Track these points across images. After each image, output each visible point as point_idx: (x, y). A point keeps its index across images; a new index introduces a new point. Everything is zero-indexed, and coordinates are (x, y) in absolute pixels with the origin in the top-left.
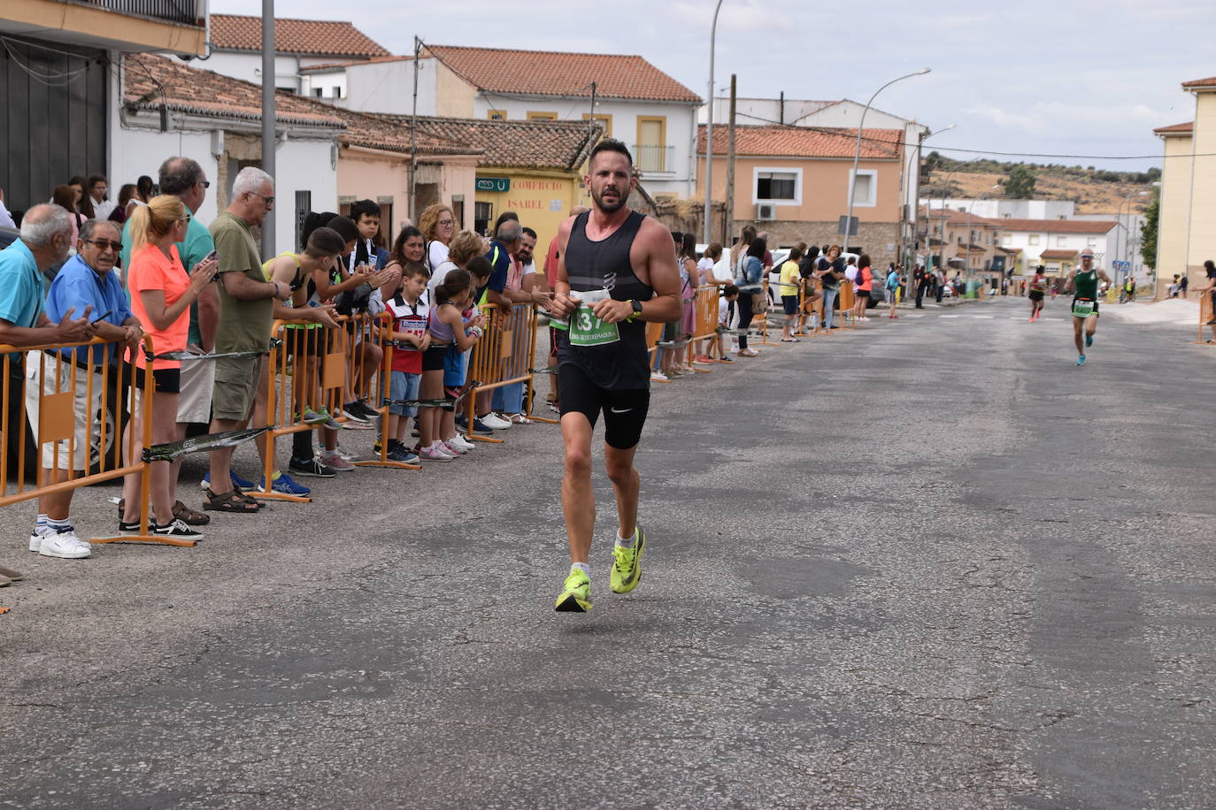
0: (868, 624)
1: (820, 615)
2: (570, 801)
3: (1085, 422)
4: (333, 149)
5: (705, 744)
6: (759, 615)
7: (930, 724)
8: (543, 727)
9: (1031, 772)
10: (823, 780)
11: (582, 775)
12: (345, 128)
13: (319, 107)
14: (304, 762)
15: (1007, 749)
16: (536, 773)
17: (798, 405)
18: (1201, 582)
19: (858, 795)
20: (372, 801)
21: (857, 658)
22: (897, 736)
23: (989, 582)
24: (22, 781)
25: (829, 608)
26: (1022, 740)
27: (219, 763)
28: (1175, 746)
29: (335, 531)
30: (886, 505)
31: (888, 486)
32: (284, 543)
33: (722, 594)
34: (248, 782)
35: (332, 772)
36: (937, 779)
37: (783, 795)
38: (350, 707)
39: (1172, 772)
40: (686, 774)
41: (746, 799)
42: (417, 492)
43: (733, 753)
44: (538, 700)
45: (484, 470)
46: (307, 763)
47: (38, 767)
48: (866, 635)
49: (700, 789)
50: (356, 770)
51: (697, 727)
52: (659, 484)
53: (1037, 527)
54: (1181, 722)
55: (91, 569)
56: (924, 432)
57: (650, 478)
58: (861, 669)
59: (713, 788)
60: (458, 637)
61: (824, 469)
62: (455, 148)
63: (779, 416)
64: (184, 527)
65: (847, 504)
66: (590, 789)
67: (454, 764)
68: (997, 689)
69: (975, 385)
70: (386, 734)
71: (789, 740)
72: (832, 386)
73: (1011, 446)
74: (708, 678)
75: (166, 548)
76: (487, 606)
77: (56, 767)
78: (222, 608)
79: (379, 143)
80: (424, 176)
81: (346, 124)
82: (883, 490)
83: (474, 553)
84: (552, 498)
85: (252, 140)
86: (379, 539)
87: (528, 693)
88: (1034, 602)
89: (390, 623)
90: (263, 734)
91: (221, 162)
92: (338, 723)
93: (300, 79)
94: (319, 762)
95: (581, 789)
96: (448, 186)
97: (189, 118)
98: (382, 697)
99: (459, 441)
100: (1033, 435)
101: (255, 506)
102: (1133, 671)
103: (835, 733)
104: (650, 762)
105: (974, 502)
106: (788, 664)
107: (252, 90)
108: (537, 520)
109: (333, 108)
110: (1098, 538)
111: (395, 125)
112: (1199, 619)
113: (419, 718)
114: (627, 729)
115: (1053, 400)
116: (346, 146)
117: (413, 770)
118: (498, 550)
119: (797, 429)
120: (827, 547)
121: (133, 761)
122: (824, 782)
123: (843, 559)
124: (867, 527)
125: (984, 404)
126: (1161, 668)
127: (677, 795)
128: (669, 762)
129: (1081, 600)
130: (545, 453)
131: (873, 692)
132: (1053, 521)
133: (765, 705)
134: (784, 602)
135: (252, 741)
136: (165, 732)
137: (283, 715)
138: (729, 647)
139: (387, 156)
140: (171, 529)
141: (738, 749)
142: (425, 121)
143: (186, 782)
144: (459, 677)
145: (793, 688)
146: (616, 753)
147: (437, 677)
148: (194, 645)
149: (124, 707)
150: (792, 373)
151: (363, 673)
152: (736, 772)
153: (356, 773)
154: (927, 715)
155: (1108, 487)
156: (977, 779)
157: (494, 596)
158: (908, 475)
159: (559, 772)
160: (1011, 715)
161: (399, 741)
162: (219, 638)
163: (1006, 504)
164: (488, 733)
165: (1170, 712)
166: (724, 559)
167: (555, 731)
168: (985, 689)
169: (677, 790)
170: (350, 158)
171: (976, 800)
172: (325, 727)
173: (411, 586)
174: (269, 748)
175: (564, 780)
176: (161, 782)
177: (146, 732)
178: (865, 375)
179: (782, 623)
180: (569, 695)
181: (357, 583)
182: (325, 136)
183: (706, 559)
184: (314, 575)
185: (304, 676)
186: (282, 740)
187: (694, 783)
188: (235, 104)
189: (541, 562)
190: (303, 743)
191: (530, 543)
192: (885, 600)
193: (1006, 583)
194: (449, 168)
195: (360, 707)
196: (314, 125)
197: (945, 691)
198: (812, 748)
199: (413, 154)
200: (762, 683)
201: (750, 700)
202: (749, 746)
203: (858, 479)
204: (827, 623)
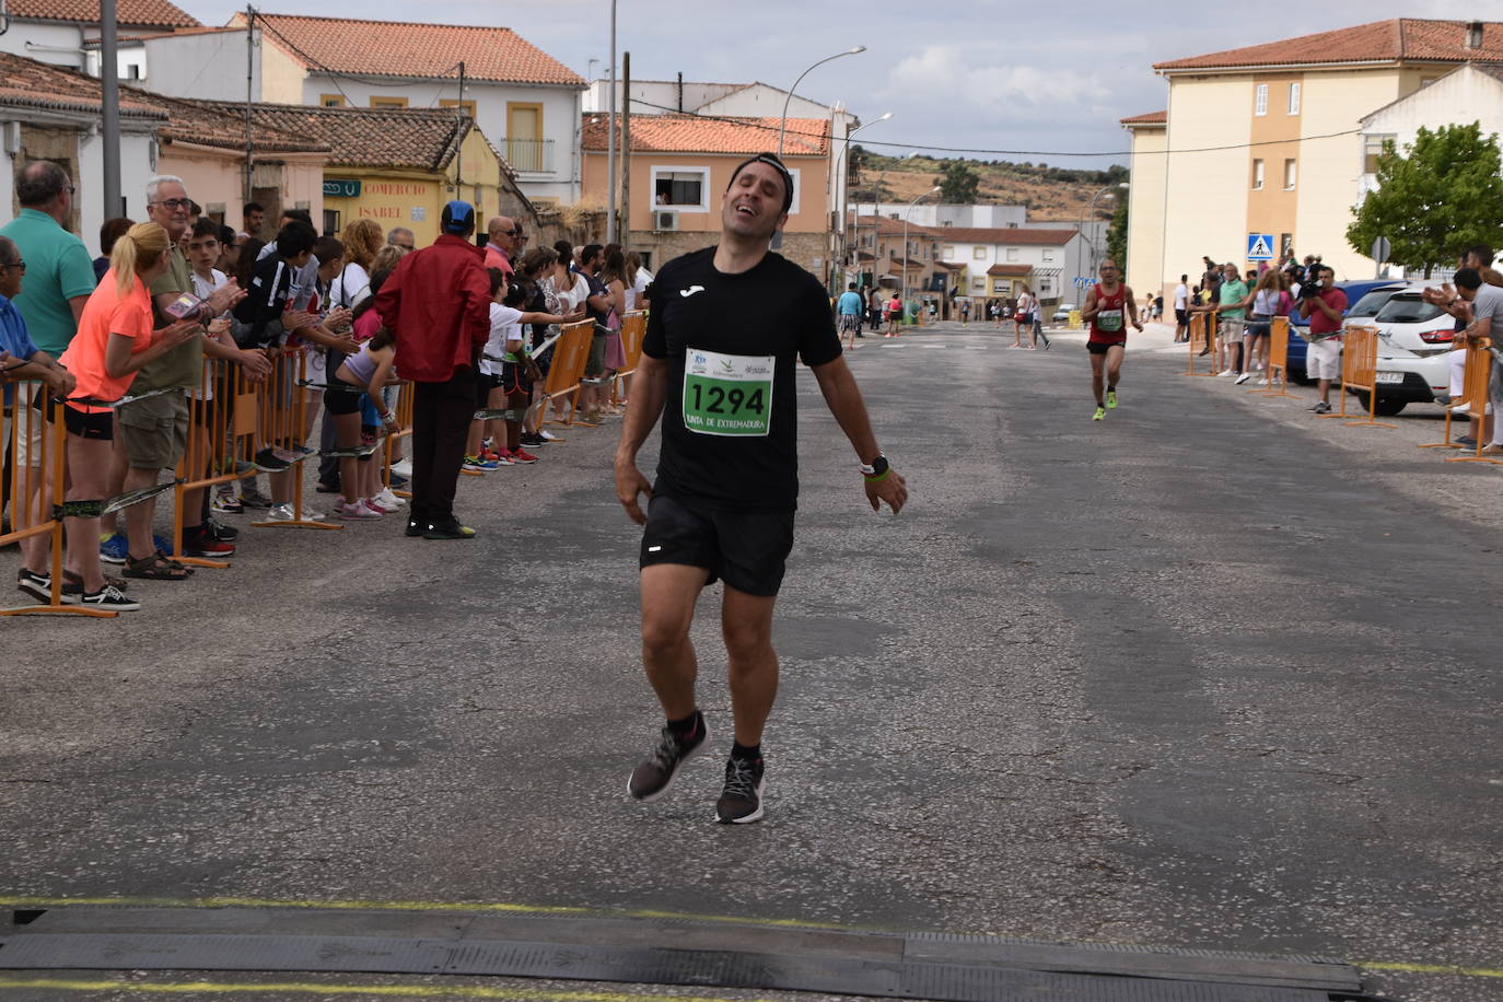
0: (909, 684)
1: (854, 675)
2: (652, 860)
3: (1085, 465)
4: (152, 145)
6: (788, 677)
7: (1004, 779)
8: (597, 791)
9: (1119, 822)
10: (908, 834)
12: (167, 119)
13: (126, 92)
14: (352, 829)
15: (1089, 801)
16: (606, 835)
18: (1251, 632)
19: (949, 848)
20: (444, 864)
21: (907, 717)
22: (972, 792)
23: (1026, 638)
24: (53, 854)
25: (862, 669)
26: (1103, 793)
27: (260, 832)
28: (1259, 795)
29: (274, 597)
30: (892, 560)
31: (887, 539)
32: (221, 612)
34: (301, 850)
35: (388, 838)
36: (1025, 831)
37: (872, 850)
38: (377, 776)
39: (1261, 818)
41: (835, 854)
42: (350, 554)
43: (807, 812)
44: (580, 765)
46: (356, 830)
47: (63, 840)
48: (909, 694)
49: (784, 846)
50: (412, 836)
52: (627, 541)
53: (1063, 580)
54: (1261, 770)
55: (9, 644)
57: (615, 535)
58: (915, 728)
59: (797, 844)
60: (466, 705)
62: (298, 144)
64: (116, 596)
65: (847, 560)
66: (670, 847)
67: (516, 828)
68: (1064, 745)
69: (951, 426)
70: (429, 802)
71: (862, 797)
73: (1011, 494)
75: (83, 620)
76: (485, 674)
77: (83, 840)
78: (186, 681)
79: (210, 138)
80: (262, 178)
81: (167, 114)
82: (882, 543)
83: (447, 619)
85: (54, 133)
86: (330, 606)
87: (568, 759)
88: (1080, 658)
89: (382, 692)
90: (293, 804)
92: (372, 792)
93: (85, 55)
94: (369, 829)
95: (660, 848)
96: (290, 191)
98: (409, 765)
99: (389, 497)
100: (1031, 481)
101: (182, 573)
102: (1200, 724)
103: (908, 791)
105: (988, 554)
106: (836, 725)
107: (45, 71)
108: (501, 582)
109: (143, 93)
110: (1132, 590)
111: (222, 115)
112: (1257, 670)
113: (458, 785)
114: (687, 791)
115: (1043, 441)
116: (168, 141)
117: (474, 835)
118: (472, 615)
120: (840, 605)
121: (164, 833)
122: (910, 837)
123: (861, 618)
124: (877, 583)
125: (968, 446)
126: (1229, 720)
127: (762, 852)
129: (1129, 655)
130: (481, 509)
131: (935, 750)
132: (1078, 573)
133: (825, 765)
134: (811, 663)
135: (285, 811)
136: (186, 805)
137: (307, 785)
139: (218, 153)
140: (102, 597)
141: (811, 807)
142: (257, 108)
143: (233, 850)
144: (485, 744)
145: (849, 748)
147: (462, 745)
148: (172, 719)
149: (126, 781)
151: (377, 743)
152: (816, 829)
153: (414, 839)
154: (999, 771)
155: (1129, 536)
156: (1066, 830)
157: (488, 663)
158: (905, 527)
159: (629, 833)
160: (1085, 770)
161: (447, 808)
162: (198, 712)
163: (1023, 557)
164: (540, 798)
167: (611, 795)
168: (1051, 744)
169: (760, 847)
170: (172, 157)
171: (1068, 849)
172: (359, 796)
173: (389, 654)
174: (308, 817)
175: (639, 840)
176: (206, 852)
177: (164, 805)
178: (823, 416)
179: (816, 684)
180: (613, 760)
181: (326, 653)
182: (141, 129)
183: (711, 620)
184: (273, 645)
185: (312, 748)
186: (319, 810)
187: (775, 840)
188: (31, 90)
189: (526, 627)
190: (343, 812)
191: (506, 606)
192: (919, 659)
193: (1045, 639)
194: (291, 169)
195: (389, 776)
196: (129, 114)
197: (1010, 747)
198: (887, 805)
199: (248, 151)
200: (814, 743)
201: (808, 760)
202: (821, 804)
203: (851, 532)
204: (864, 683)
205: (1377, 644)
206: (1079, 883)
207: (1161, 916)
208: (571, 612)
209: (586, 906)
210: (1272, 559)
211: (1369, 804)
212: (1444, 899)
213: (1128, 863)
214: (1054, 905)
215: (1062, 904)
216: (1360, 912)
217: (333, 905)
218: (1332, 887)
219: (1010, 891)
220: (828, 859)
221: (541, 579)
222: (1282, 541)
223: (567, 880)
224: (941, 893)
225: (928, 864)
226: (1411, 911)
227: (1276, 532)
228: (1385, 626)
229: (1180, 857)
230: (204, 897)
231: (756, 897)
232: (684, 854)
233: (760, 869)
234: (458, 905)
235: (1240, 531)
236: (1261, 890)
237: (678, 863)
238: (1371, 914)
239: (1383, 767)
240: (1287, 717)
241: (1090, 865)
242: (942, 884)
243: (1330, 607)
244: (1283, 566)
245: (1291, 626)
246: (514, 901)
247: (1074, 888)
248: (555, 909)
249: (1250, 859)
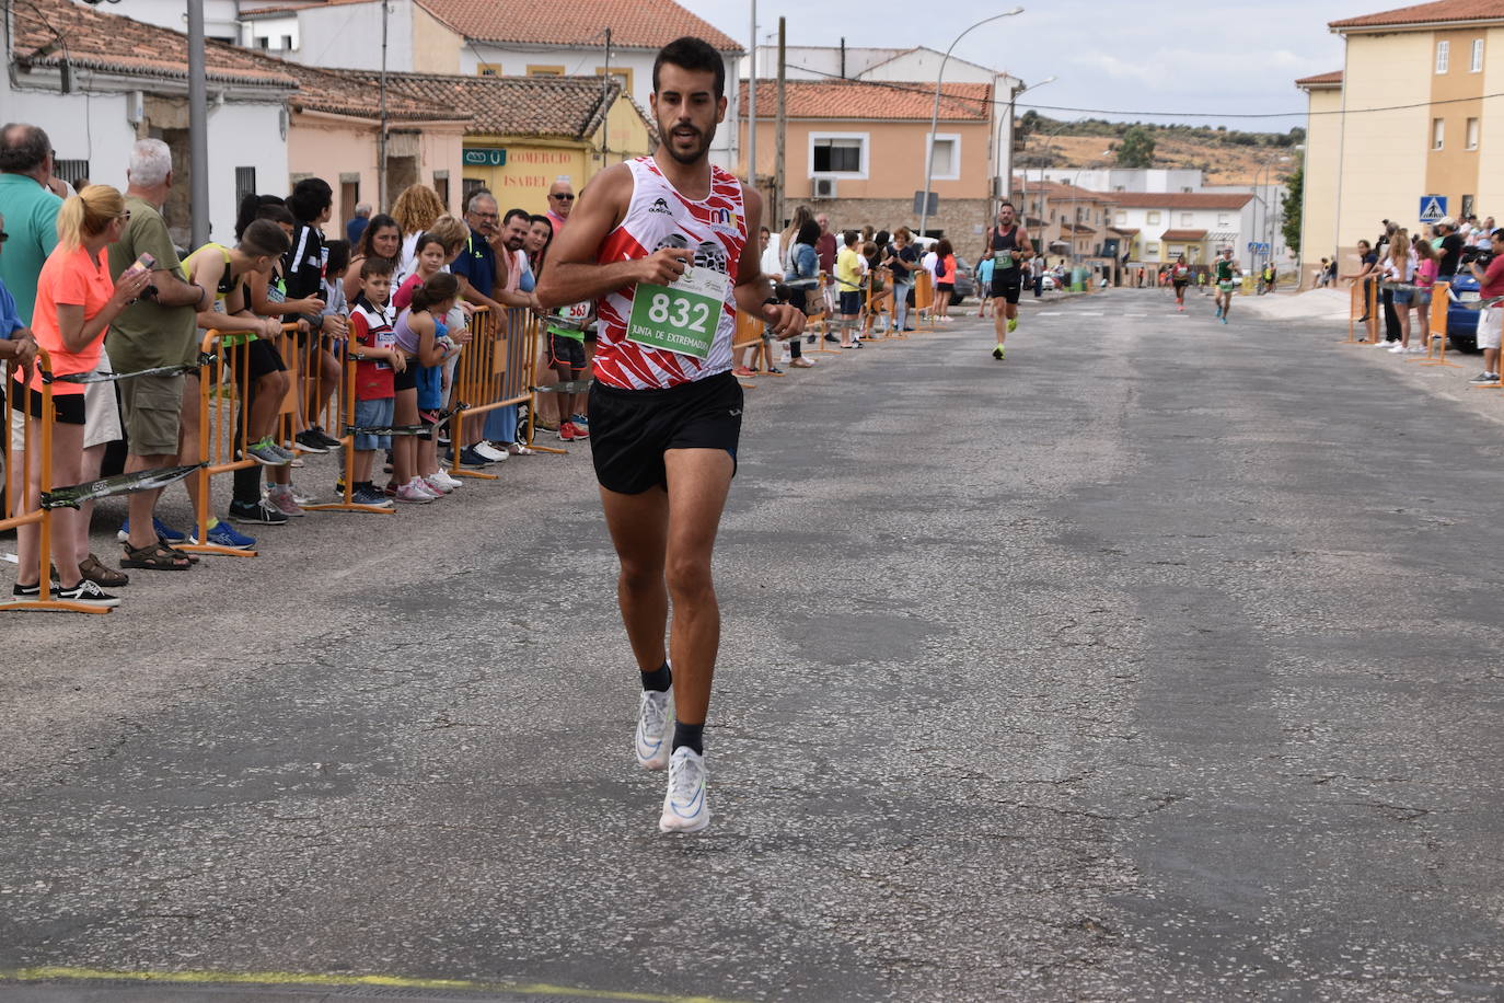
0: (940, 694)
1: (883, 684)
2: (571, 917)
3: (1210, 441)
4: (282, 115)
5: (737, 844)
6: (808, 685)
7: (1011, 813)
8: (541, 827)
9: (1131, 868)
10: (880, 883)
11: (587, 885)
12: (297, 88)
13: (264, 62)
14: (242, 876)
15: (1103, 841)
16: (530, 884)
17: (862, 426)
18: (1341, 633)
19: (922, 901)
20: (327, 923)
21: (925, 735)
22: (972, 828)
23: (1088, 639)
25: (893, 675)
26: (1123, 830)
27: (137, 880)
28: (1303, 833)
29: (286, 591)
30: (967, 548)
31: (970, 524)
32: (222, 607)
33: (763, 661)
34: (172, 903)
35: (278, 888)
36: (1018, 879)
37: (832, 903)
38: (301, 808)
39: (1299, 862)
40: (714, 881)
41: (787, 909)
42: (389, 541)
43: (772, 854)
44: (534, 794)
45: (473, 514)
46: (247, 878)
48: (938, 707)
49: (731, 898)
50: (307, 885)
51: (729, 823)
53: (1149, 571)
54: (1312, 802)
56: (1015, 457)
58: (930, 748)
59: (746, 896)
60: (437, 720)
61: (891, 505)
62: (436, 112)
63: (839, 441)
64: (96, 590)
65: (919, 548)
66: (596, 901)
67: (429, 875)
68: (1094, 769)
69: (1078, 399)
70: (345, 841)
71: (841, 836)
72: (903, 402)
73: (1120, 473)
74: (744, 763)
75: (72, 617)
76: (474, 681)
78: (143, 689)
79: (341, 106)
80: (398, 147)
81: (297, 83)
82: (963, 529)
83: (459, 616)
84: (556, 547)
85: (180, 103)
86: (341, 600)
87: (522, 787)
88: (1142, 662)
89: (353, 703)
90: (192, 844)
91: (140, 131)
92: (287, 828)
93: (240, 27)
94: (262, 876)
95: (585, 902)
96: (428, 160)
97: (98, 76)
98: (341, 795)
99: (443, 478)
100: (1146, 459)
101: (185, 561)
102: (1257, 743)
103: (897, 827)
104: (671, 867)
105: (1073, 542)
106: (842, 744)
107: (177, 40)
108: (537, 573)
109: (282, 63)
111: (361, 84)
112: (1338, 678)
113: (386, 820)
114: (644, 827)
115: (1171, 416)
116: (298, 110)
117: (377, 883)
118: (489, 612)
119: (859, 456)
120: (893, 600)
121: (29, 880)
122: (882, 887)
123: (911, 615)
124: (943, 575)
125: (1089, 421)
126: (1290, 739)
127: (703, 907)
128: (693, 866)
129: (1198, 659)
130: (550, 491)
131: (944, 776)
132: (1167, 563)
133: (813, 795)
134: (839, 668)
135: (178, 852)
136: (69, 843)
137: (217, 819)
138: (770, 725)
139: (352, 122)
140: (79, 592)
141: (778, 848)
142: (398, 78)
143: (93, 904)
144: (438, 768)
145: (847, 773)
146: (630, 856)
147: (410, 769)
148: (107, 735)
149: (17, 813)
150: (857, 387)
151: (319, 765)
152: (775, 876)
153: (308, 889)
154: (1009, 802)
155: (1235, 521)
156: (1066, 877)
157: (482, 668)
158: (993, 511)
159: (558, 881)
160: (1109, 799)
161: (362, 849)
162: (139, 727)
163: (1112, 544)
164: (472, 836)
165: (1299, 791)
166: (767, 617)
167: (555, 832)
168: (1079, 768)
169: (702, 901)
170: (304, 126)
171: (1063, 903)
172: (270, 833)
173: (380, 658)
174: (200, 860)
175: (565, 891)
176: (63, 905)
177: (45, 844)
178: (946, 388)
179: (836, 694)
180: (573, 788)
181: (313, 656)
182: (271, 98)
183: (745, 618)
184: (259, 646)
185: (245, 771)
186: (216, 851)
187: (723, 891)
188: (156, 59)
189: (542, 626)
190: (241, 855)
191: (528, 602)
192: (962, 664)
193: (1108, 641)
194: (428, 137)
195: (314, 807)
196: (257, 83)
197: (1030, 772)
198: (868, 846)
199: (383, 120)
200: (809, 768)
201: (795, 789)
202: (792, 844)
203: (933, 516)
204: (891, 693)
205: (1481, 645)
206: (1063, 947)
207: (1149, 993)
208: (597, 608)
209: (472, 980)
210: (1387, 546)
211: (1429, 845)
212: (1493, 972)
213: (1128, 920)
214: (1025, 977)
215: (1034, 976)
216: (1389, 987)
217: (176, 978)
218: (1361, 955)
219: (978, 958)
220: (777, 916)
221: (580, 570)
222: (1402, 527)
223: (462, 944)
224: (896, 961)
225: (891, 923)
226: (1450, 988)
227: (1399, 516)
228: (1495, 625)
229: (1190, 914)
230: (30, 967)
231: (676, 966)
232: (609, 910)
233: (692, 929)
234: (322, 978)
235: (1357, 515)
236: (1276, 958)
237: (600, 921)
238: (1400, 992)
239: (1454, 799)
240: (1358, 736)
241: (1082, 925)
242: (900, 949)
243: (1437, 603)
244: (1397, 555)
245: (1388, 626)
246: (391, 972)
247: (1054, 955)
248: (434, 983)
249: (1272, 917)
